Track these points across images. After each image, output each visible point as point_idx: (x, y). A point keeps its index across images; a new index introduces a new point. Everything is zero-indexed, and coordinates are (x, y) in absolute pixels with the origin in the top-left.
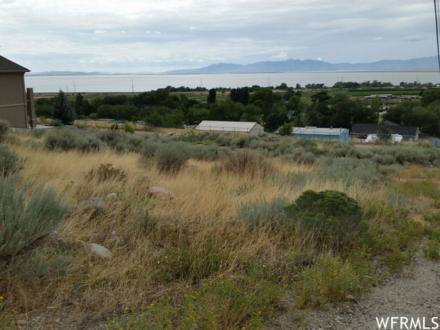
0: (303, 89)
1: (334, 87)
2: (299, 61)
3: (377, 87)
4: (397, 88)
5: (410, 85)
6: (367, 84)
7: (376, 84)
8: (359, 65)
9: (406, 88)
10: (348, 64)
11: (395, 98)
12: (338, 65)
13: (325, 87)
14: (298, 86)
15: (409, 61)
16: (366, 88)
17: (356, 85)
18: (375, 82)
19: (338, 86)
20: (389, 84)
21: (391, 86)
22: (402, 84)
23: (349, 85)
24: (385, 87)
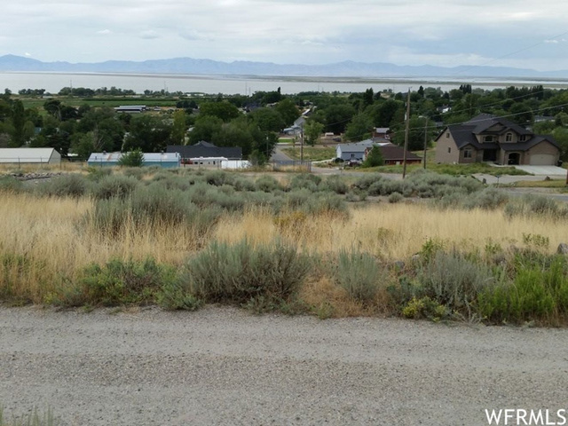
0: (17, 95)
1: (60, 94)
3: (116, 95)
4: (141, 100)
5: (157, 94)
6: (104, 91)
7: (114, 91)
8: (80, 66)
9: (152, 98)
10: (67, 63)
11: (149, 110)
12: (52, 65)
13: (48, 94)
14: (8, 92)
15: (144, 63)
16: (103, 97)
17: (90, 92)
18: (113, 88)
19: (65, 92)
20: (131, 92)
21: (134, 94)
22: (147, 92)
23: (81, 92)
24: (127, 96)
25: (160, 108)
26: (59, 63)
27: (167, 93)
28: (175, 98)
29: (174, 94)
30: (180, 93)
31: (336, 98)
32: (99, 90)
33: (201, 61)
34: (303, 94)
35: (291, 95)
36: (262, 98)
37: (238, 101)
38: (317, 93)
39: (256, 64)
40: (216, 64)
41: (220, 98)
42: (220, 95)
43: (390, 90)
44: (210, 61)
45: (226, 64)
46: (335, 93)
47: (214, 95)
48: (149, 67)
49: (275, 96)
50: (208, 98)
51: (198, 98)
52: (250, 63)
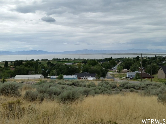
0: (40, 61)
1: (52, 60)
2: (36, 51)
3: (66, 60)
4: (73, 61)
5: (77, 59)
6: (63, 59)
7: (66, 59)
9: (76, 61)
10: (55, 52)
11: (75, 64)
12: (51, 52)
13: (49, 60)
14: (38, 60)
16: (63, 61)
17: (60, 59)
18: (66, 58)
19: (53, 60)
20: (70, 59)
21: (71, 60)
22: (75, 59)
23: (57, 59)
24: (69, 60)
25: (78, 63)
26: (52, 52)
27: (80, 59)
28: (82, 60)
30: (84, 59)
33: (90, 50)
34: (119, 58)
35: (116, 59)
36: (107, 59)
37: (100, 61)
38: (123, 58)
39: (106, 50)
40: (94, 51)
41: (95, 60)
42: (95, 59)
43: (146, 57)
44: (93, 50)
45: (97, 51)
46: (129, 58)
47: (93, 59)
48: (76, 52)
49: (111, 59)
50: (91, 60)
51: (89, 60)
52: (104, 50)
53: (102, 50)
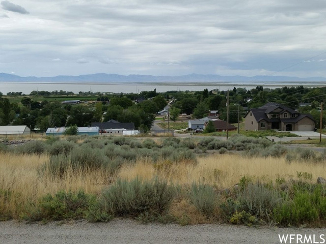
0: (6, 96)
1: (31, 95)
3: (62, 95)
4: (77, 97)
5: (86, 94)
6: (56, 93)
7: (62, 93)
8: (42, 79)
9: (83, 96)
10: (35, 77)
11: (82, 103)
12: (26, 78)
13: (24, 95)
15: (79, 77)
16: (57, 96)
17: (48, 93)
18: (61, 91)
19: (34, 93)
20: (71, 93)
21: (73, 94)
22: (80, 93)
23: (43, 93)
24: (69, 95)
25: (88, 102)
26: (30, 77)
27: (92, 93)
28: (97, 95)
29: (96, 94)
30: (99, 93)
31: (187, 94)
32: (53, 92)
33: (111, 75)
34: (168, 92)
35: (162, 93)
36: (145, 95)
37: (132, 97)
38: (176, 92)
39: (142, 76)
40: (120, 76)
41: (122, 95)
42: (122, 94)
43: (217, 90)
44: (116, 75)
45: (125, 76)
46: (187, 92)
47: (118, 94)
48: (82, 79)
49: (153, 94)
50: (115, 95)
51: (109, 95)
52: (138, 76)
53: (134, 75)
